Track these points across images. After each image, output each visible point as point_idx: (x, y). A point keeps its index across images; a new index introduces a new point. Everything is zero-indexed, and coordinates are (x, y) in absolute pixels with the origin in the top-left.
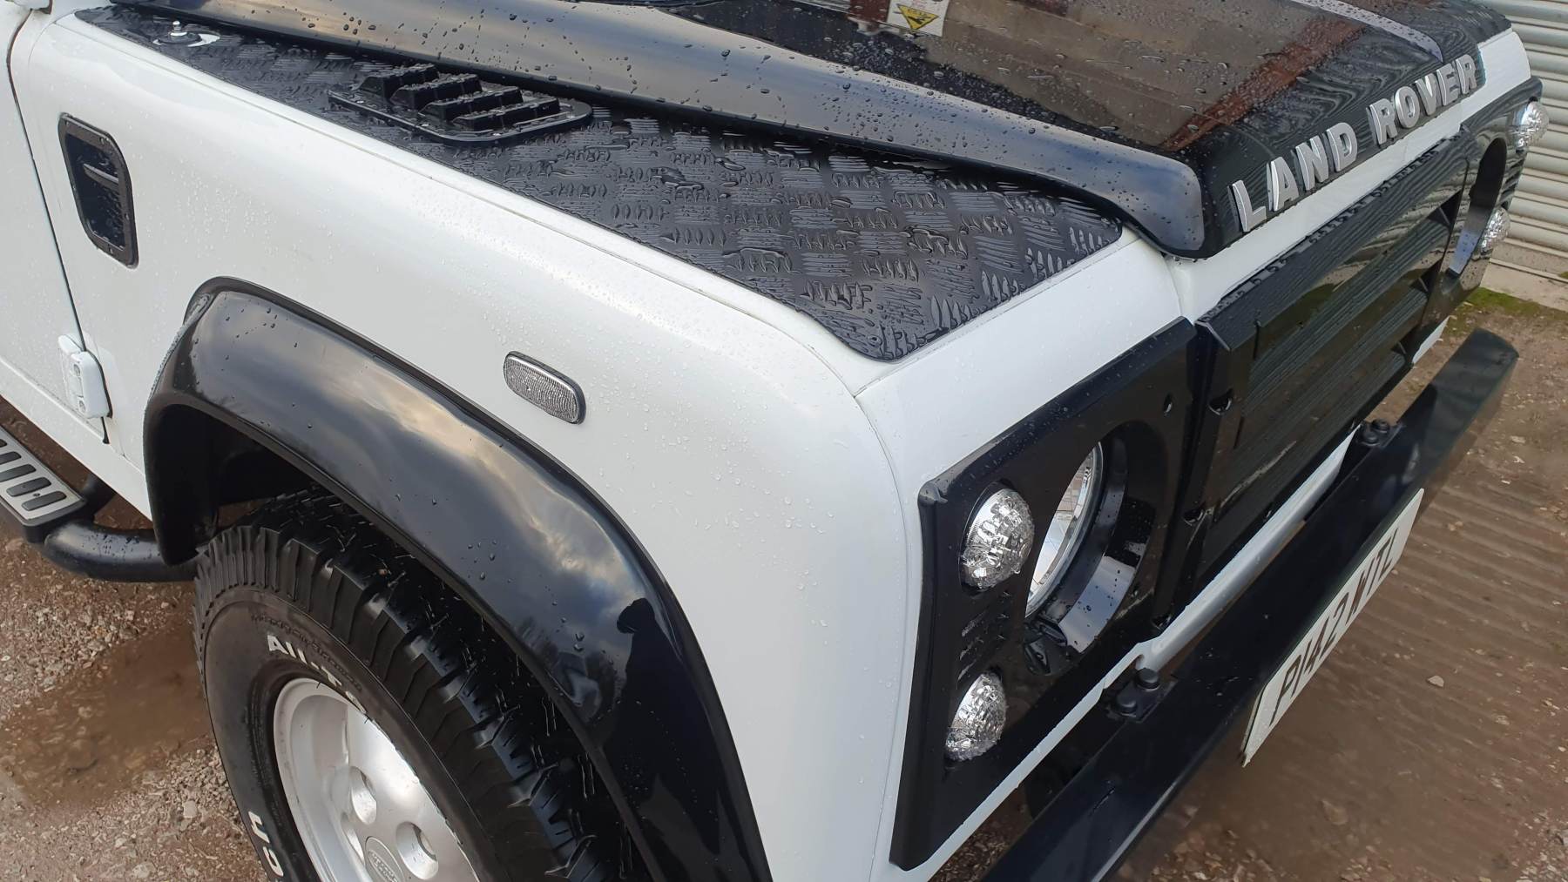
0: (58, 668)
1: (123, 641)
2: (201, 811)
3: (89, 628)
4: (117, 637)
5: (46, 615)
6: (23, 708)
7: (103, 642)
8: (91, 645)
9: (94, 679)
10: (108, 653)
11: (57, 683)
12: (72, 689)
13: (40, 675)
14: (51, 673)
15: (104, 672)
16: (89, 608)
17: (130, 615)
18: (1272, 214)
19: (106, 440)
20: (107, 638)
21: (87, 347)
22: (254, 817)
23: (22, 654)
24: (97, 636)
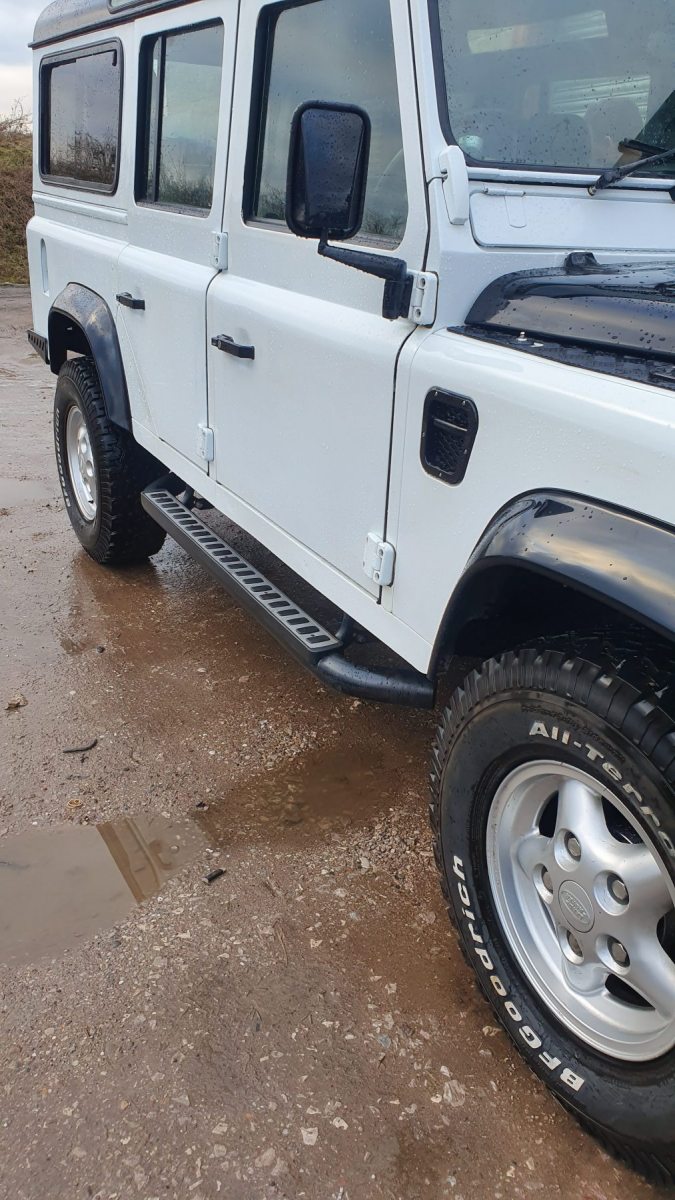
0: (274, 757)
1: (311, 749)
2: (374, 866)
3: (291, 737)
4: (308, 746)
5: (265, 724)
6: (256, 777)
7: (299, 748)
8: (292, 748)
9: (295, 769)
10: (302, 755)
11: (274, 766)
12: (283, 772)
13: (265, 759)
14: (271, 760)
15: (301, 766)
16: (290, 725)
17: (314, 735)
19: (379, 602)
20: (302, 746)
21: (388, 539)
22: (457, 861)
23: (254, 745)
24: (296, 743)
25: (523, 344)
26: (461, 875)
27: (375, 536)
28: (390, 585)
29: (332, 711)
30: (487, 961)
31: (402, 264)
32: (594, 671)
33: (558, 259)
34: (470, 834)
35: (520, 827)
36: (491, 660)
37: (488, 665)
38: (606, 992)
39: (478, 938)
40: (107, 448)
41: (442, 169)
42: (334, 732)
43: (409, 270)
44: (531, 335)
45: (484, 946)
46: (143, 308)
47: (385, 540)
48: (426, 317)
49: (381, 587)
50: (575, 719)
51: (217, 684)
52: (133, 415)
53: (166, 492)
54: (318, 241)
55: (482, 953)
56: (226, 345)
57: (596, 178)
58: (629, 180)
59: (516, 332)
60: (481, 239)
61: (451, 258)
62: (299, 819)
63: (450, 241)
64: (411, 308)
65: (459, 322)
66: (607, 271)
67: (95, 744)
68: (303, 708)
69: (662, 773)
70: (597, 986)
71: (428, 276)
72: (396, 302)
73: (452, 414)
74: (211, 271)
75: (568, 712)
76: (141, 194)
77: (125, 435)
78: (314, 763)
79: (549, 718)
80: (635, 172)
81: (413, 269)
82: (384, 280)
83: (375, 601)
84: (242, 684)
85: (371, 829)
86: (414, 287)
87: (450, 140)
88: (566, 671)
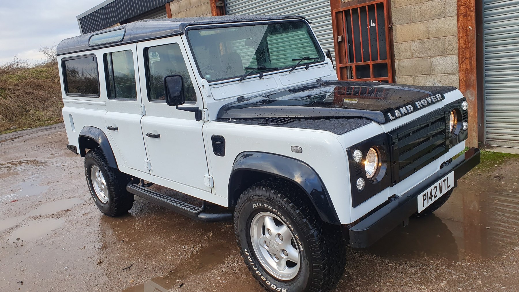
0: (190, 254)
1: (201, 249)
2: (227, 270)
3: (193, 248)
4: (199, 249)
5: (184, 247)
6: (186, 260)
9: (197, 255)
10: (198, 251)
12: (193, 257)
13: (187, 255)
14: (189, 255)
15: (199, 254)
16: (192, 245)
17: (200, 245)
18: (396, 118)
19: (211, 193)
20: (198, 249)
21: (210, 175)
22: (246, 250)
23: (182, 253)
24: (195, 249)
25: (231, 121)
26: (248, 254)
27: (206, 175)
28: (213, 187)
29: (204, 238)
30: (259, 274)
31: (198, 108)
32: (262, 187)
33: (235, 99)
34: (247, 241)
35: (258, 236)
36: (241, 195)
37: (241, 196)
38: (287, 267)
39: (256, 269)
40: (110, 176)
41: (203, 85)
42: (206, 243)
43: (200, 109)
44: (233, 119)
45: (258, 270)
46: (118, 130)
47: (209, 176)
48: (207, 119)
49: (211, 188)
50: (260, 199)
51: (165, 240)
52: (117, 163)
53: (135, 184)
54: (176, 106)
55: (257, 272)
56: (151, 136)
57: (240, 78)
58: (248, 77)
59: (229, 119)
60: (215, 99)
61: (208, 104)
62: (202, 267)
63: (207, 101)
64: (203, 118)
65: (215, 119)
66: (248, 99)
67: (132, 265)
68: (195, 239)
69: (279, 203)
70: (285, 267)
71: (205, 109)
72: (199, 116)
73: (219, 140)
74: (140, 116)
75: (259, 198)
76: (109, 96)
77: (115, 171)
78: (202, 252)
79: (256, 202)
80: (249, 75)
81: (201, 108)
82: (194, 113)
83: (210, 193)
84: (173, 239)
85: (224, 263)
86: (202, 112)
87: (203, 78)
88: (257, 190)
